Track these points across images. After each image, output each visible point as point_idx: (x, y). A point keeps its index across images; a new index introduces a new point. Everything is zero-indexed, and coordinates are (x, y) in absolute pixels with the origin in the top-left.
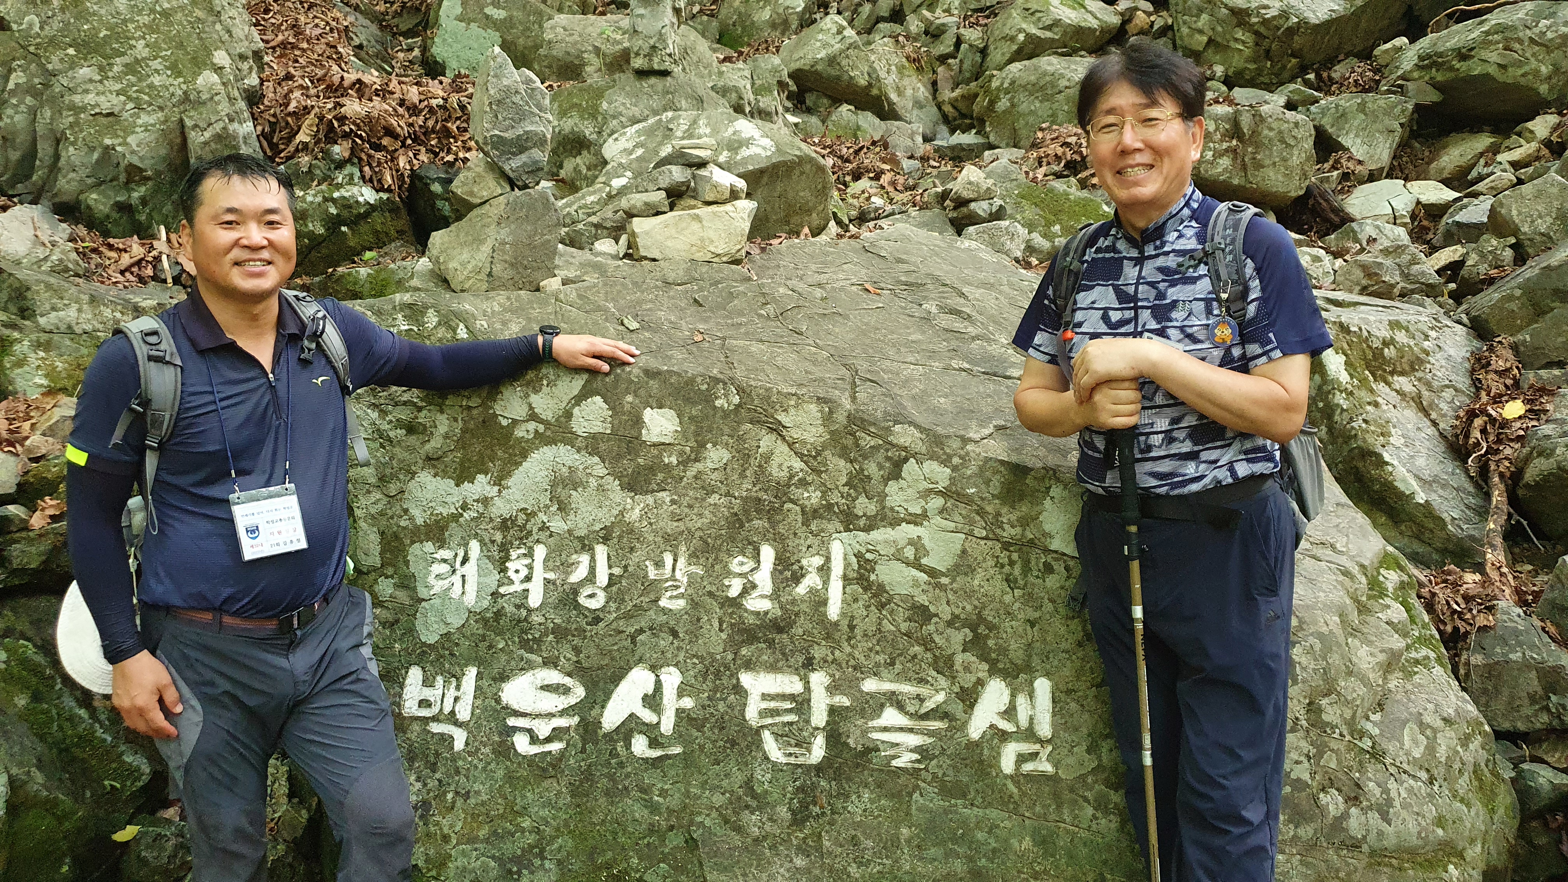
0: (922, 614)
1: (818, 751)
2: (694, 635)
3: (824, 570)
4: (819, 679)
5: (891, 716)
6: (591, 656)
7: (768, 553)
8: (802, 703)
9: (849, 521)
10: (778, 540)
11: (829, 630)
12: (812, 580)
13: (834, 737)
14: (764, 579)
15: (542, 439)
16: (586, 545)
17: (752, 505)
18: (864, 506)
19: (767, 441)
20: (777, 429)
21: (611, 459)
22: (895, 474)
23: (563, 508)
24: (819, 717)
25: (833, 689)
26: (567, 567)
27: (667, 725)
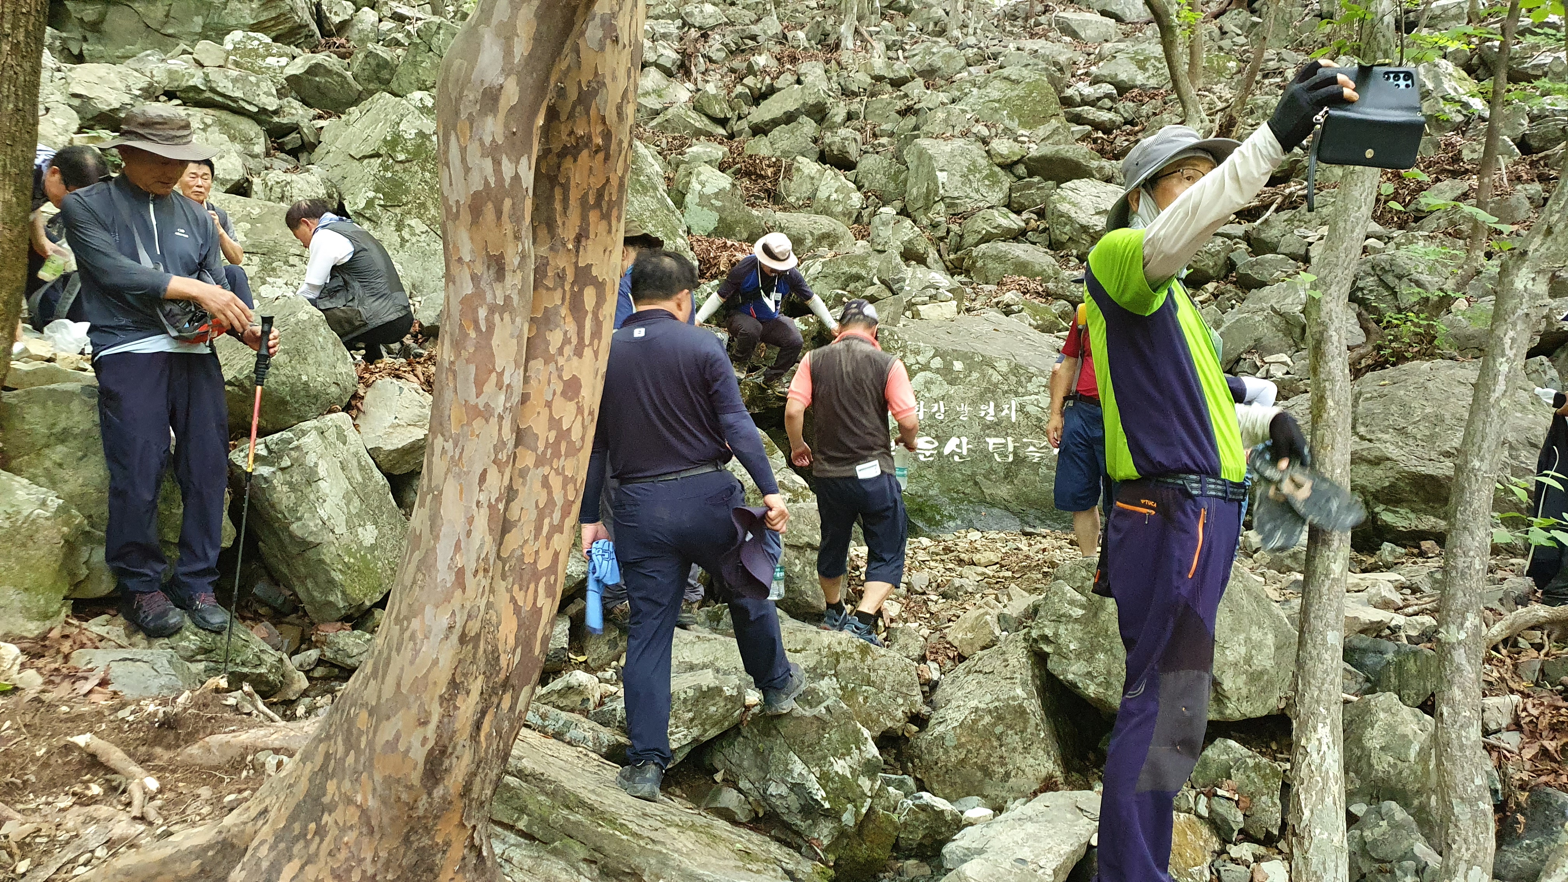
0: (1039, 420)
1: (1011, 459)
2: (971, 427)
3: (1010, 408)
4: (1010, 439)
5: (1031, 448)
6: (940, 433)
7: (992, 404)
8: (1005, 445)
9: (1016, 394)
10: (995, 400)
11: (1013, 425)
12: (1006, 411)
13: (1015, 454)
14: (991, 411)
15: (921, 370)
16: (936, 401)
17: (987, 390)
18: (1020, 390)
19: (991, 371)
20: (994, 368)
21: (944, 376)
22: (1030, 380)
23: (929, 390)
24: (1011, 449)
25: (1014, 441)
26: (931, 408)
27: (965, 452)
